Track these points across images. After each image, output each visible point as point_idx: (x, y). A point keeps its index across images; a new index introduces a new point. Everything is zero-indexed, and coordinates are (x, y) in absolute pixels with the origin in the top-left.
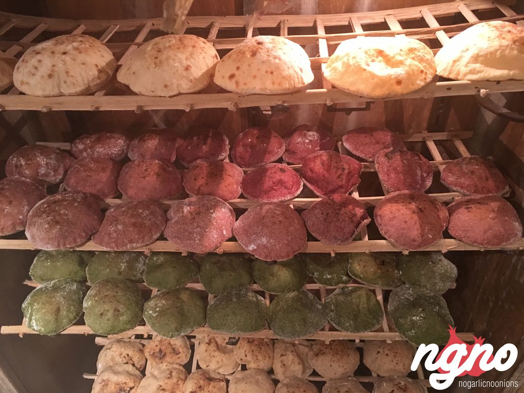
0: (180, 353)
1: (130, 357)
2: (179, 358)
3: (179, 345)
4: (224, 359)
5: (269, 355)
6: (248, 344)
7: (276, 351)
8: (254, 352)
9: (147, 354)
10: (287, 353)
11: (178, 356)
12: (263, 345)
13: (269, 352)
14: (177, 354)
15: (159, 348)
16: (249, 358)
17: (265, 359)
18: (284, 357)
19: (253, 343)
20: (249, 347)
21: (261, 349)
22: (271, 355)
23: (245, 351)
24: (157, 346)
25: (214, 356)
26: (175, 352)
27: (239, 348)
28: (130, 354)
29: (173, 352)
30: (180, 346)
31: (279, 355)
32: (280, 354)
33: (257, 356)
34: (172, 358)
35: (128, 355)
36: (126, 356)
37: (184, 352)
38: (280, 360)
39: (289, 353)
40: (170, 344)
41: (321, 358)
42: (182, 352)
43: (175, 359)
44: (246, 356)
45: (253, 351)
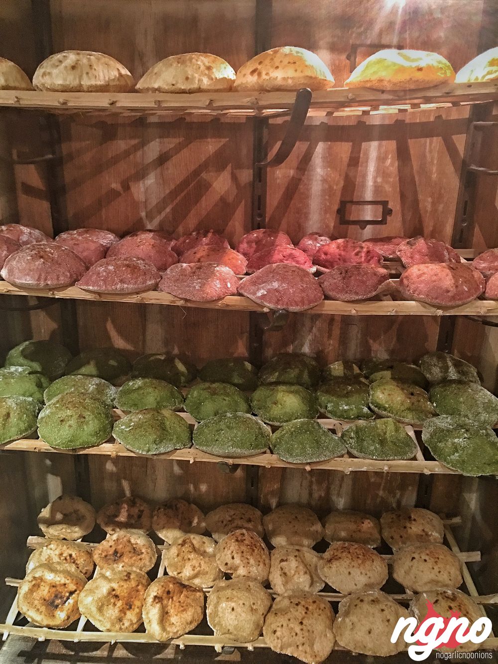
0: (142, 553)
1: (74, 559)
2: (141, 559)
3: (142, 544)
4: (202, 563)
5: (264, 560)
6: (237, 543)
7: (273, 558)
8: (245, 554)
9: (96, 557)
10: (288, 557)
11: (139, 557)
12: (256, 547)
13: (264, 557)
14: (139, 555)
15: (113, 549)
16: (237, 561)
17: (259, 565)
18: (284, 563)
19: (242, 542)
20: (237, 547)
21: (253, 550)
22: (267, 561)
23: (232, 552)
24: (111, 546)
25: (189, 559)
26: (135, 551)
27: (224, 548)
28: (74, 555)
29: (132, 551)
30: (144, 545)
31: (278, 561)
32: (280, 559)
33: (248, 559)
34: (131, 558)
35: (71, 556)
36: (68, 558)
37: (148, 553)
38: (279, 566)
39: (292, 558)
40: (129, 541)
41: (335, 564)
42: (145, 553)
43: (135, 560)
44: (233, 558)
45: (242, 552)
